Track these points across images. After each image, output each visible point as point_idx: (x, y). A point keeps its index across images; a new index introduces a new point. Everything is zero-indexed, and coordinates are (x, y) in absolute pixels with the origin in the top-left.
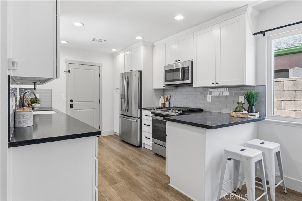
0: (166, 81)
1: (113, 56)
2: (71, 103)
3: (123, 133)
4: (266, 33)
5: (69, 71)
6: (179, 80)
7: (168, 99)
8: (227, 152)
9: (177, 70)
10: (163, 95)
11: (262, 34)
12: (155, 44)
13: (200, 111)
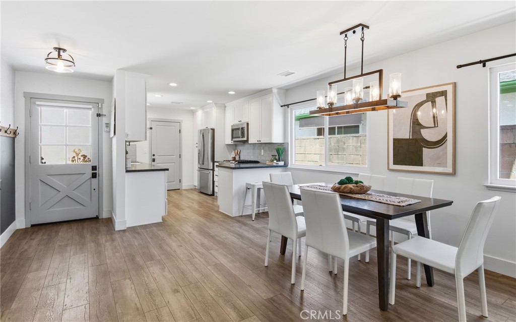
0: (233, 138)
1: (193, 113)
2: (153, 157)
3: (201, 188)
4: (289, 106)
5: (151, 128)
6: (239, 137)
7: (239, 153)
8: (247, 184)
9: (238, 129)
10: (235, 150)
11: (287, 107)
12: (226, 104)
13: (257, 162)
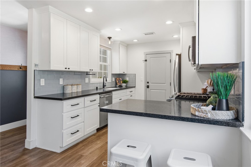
5: (146, 61)
